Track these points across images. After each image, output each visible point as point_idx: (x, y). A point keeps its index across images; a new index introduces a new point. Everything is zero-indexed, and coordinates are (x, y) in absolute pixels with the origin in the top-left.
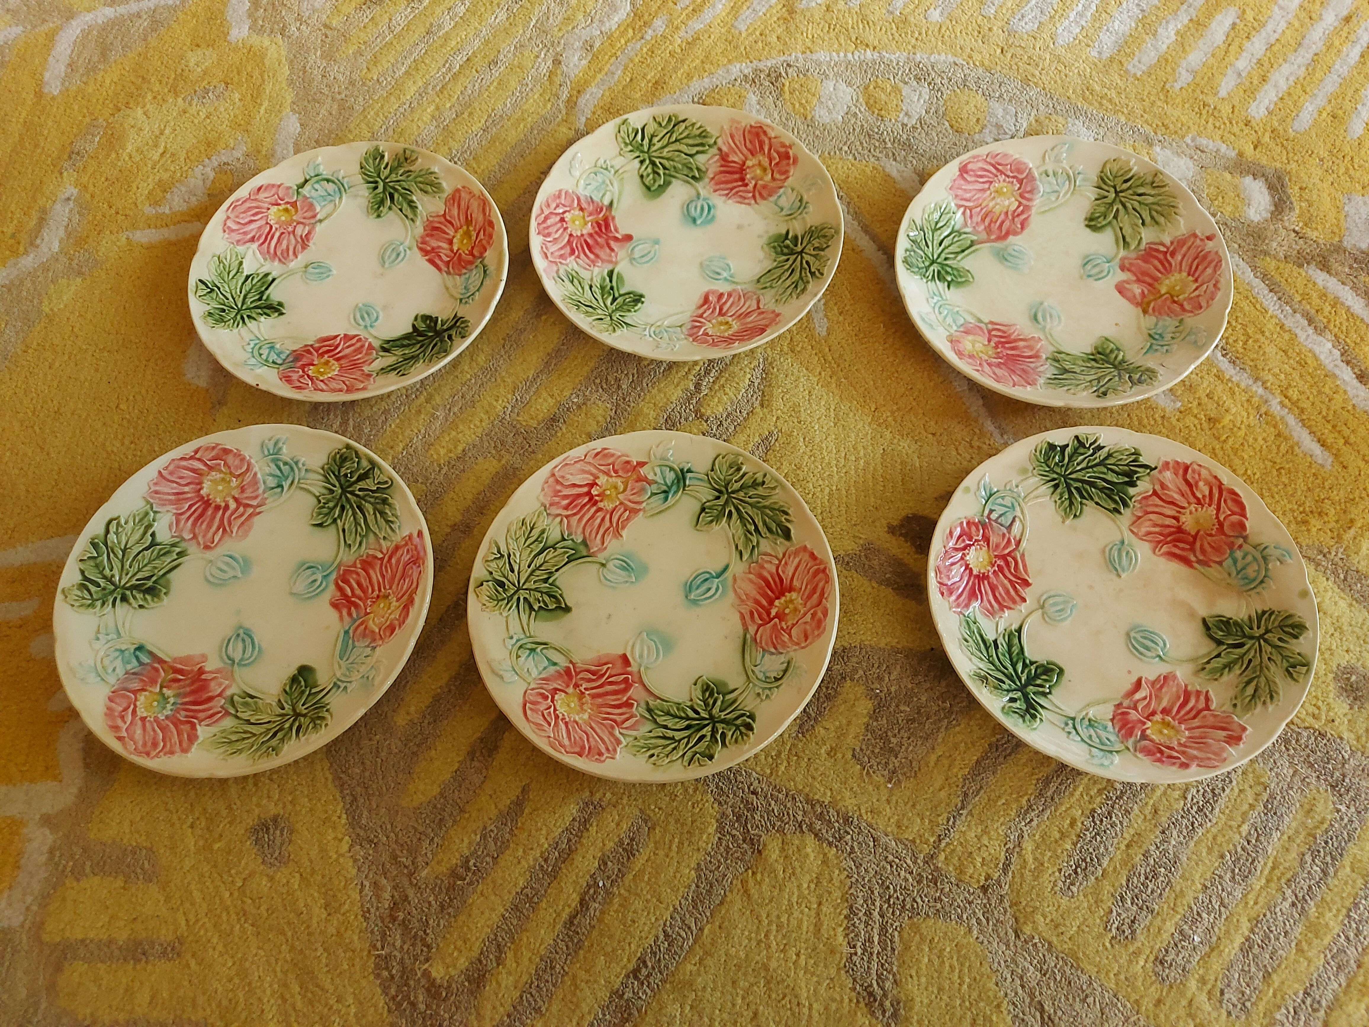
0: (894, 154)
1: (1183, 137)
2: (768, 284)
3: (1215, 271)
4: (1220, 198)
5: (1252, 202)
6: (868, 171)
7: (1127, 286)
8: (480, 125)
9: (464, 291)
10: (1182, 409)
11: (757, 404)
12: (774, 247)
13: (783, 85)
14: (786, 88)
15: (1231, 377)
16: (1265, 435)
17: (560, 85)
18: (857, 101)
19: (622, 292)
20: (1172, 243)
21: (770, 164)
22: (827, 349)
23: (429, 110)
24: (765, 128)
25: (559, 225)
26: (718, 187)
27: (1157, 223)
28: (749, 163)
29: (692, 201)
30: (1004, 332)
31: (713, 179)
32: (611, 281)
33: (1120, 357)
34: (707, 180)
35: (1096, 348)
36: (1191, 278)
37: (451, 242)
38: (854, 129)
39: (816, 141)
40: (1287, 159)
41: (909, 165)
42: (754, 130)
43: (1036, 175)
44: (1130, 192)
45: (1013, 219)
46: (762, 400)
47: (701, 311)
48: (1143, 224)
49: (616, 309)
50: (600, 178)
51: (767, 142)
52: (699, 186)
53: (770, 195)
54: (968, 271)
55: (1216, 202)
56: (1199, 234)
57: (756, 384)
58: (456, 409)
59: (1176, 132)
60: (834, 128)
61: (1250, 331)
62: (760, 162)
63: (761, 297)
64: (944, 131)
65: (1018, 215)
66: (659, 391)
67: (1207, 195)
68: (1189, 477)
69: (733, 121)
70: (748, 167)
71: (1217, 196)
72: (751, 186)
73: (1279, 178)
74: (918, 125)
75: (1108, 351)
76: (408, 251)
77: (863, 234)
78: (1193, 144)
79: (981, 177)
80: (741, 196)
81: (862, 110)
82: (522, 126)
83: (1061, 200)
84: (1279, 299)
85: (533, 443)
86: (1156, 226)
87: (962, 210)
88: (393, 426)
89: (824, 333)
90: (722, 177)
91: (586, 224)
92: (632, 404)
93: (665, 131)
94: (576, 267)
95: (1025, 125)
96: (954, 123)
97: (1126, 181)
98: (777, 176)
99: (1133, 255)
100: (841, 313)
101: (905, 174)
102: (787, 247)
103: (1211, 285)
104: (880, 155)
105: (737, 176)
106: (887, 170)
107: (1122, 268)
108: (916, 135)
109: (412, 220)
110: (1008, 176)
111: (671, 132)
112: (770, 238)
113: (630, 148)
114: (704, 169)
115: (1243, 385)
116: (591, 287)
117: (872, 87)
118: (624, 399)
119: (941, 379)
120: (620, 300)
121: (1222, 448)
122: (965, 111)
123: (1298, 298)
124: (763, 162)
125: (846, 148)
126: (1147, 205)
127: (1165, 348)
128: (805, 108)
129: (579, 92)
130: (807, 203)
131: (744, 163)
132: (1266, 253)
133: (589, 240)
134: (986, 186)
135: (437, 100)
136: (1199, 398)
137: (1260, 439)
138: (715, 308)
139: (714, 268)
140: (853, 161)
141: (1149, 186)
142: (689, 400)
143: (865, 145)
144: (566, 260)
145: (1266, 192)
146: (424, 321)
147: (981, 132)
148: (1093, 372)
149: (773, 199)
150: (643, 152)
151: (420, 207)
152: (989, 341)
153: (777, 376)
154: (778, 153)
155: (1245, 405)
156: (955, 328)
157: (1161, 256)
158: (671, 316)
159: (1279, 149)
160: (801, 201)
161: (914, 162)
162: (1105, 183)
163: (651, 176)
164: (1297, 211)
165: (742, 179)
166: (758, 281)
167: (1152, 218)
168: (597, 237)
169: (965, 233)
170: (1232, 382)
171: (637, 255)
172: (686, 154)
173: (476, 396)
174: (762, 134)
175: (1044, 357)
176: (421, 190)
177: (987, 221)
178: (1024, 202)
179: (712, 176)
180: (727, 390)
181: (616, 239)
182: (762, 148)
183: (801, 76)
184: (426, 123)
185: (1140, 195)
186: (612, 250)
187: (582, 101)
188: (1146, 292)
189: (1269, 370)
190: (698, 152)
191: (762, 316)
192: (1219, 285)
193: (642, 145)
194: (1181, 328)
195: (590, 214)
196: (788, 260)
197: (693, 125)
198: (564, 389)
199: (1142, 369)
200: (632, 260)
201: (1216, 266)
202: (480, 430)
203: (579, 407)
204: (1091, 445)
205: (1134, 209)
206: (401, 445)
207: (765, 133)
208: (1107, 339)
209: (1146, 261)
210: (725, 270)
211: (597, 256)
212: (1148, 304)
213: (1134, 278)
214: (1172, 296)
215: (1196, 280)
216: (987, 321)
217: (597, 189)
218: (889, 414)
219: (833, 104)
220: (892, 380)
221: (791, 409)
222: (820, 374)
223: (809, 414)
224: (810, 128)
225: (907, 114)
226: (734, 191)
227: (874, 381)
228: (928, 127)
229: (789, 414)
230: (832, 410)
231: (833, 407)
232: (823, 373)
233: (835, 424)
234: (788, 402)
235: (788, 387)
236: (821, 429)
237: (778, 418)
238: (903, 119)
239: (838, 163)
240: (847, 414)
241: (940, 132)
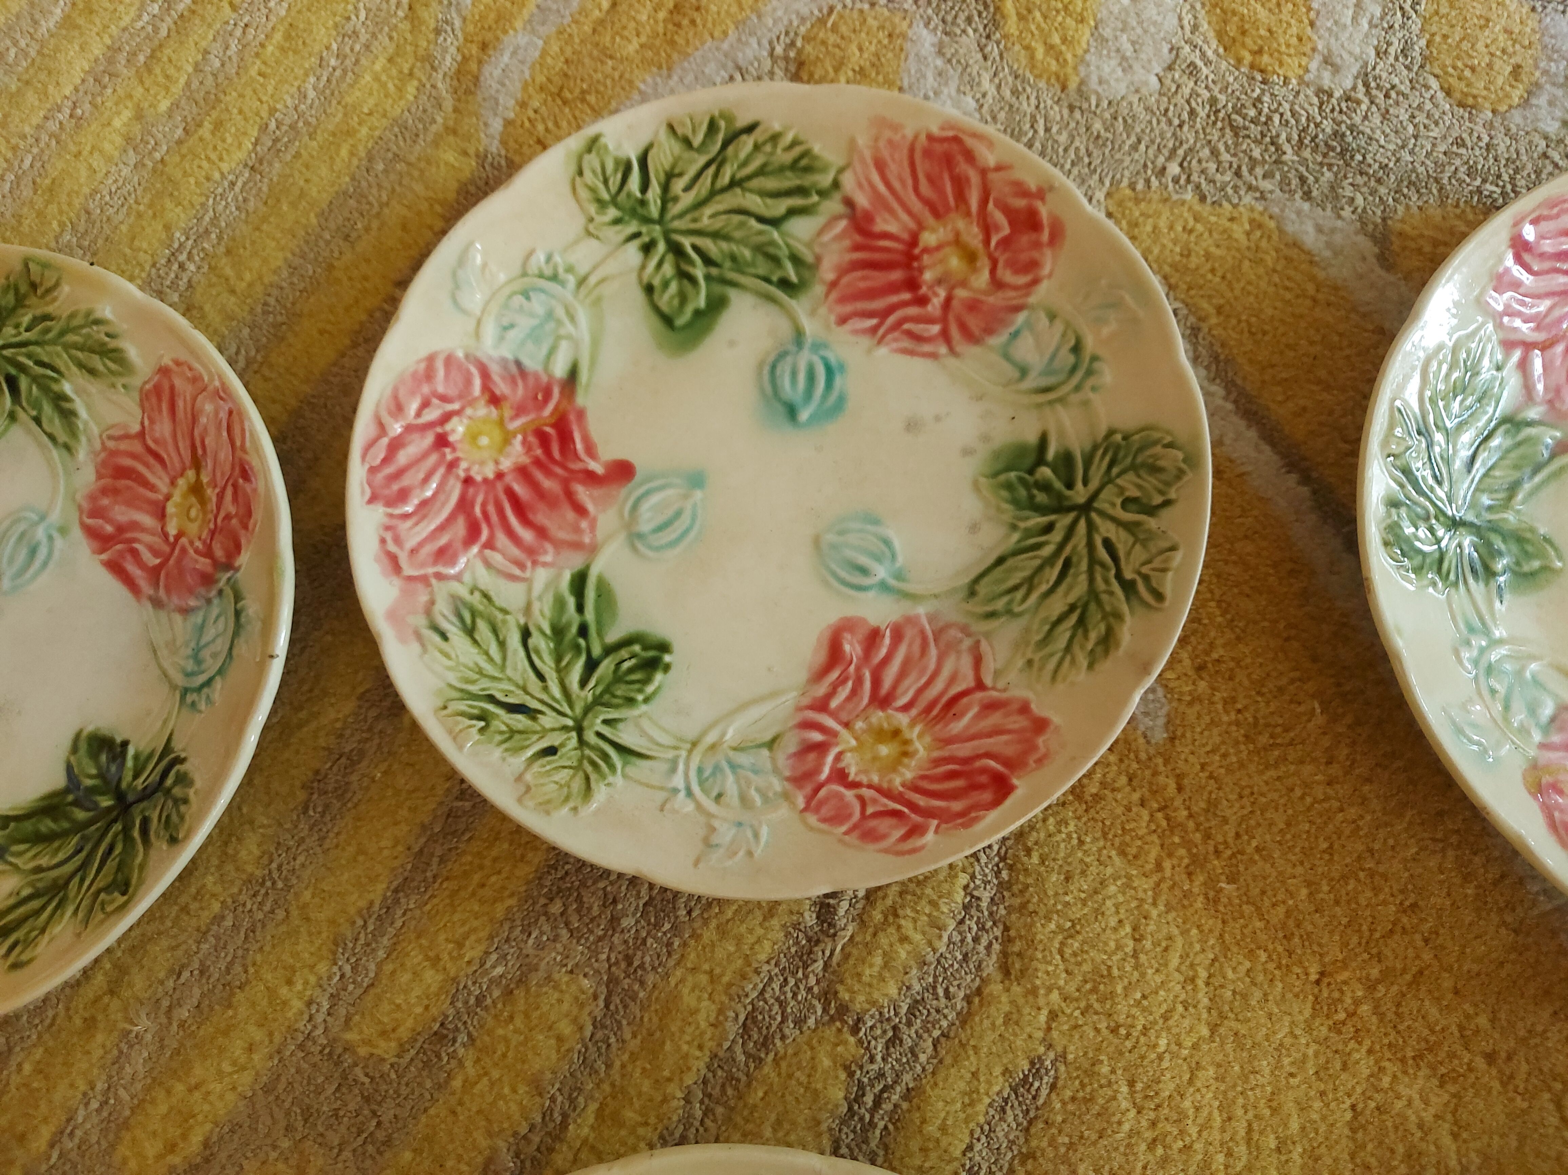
0: (1303, 180)
6: (1238, 232)
8: (241, 155)
9: (190, 666)
11: (991, 967)
12: (1009, 486)
14: (1009, 6)
17: (438, 32)
18: (1195, 28)
19: (613, 636)
21: (987, 241)
22: (1172, 785)
23: (117, 123)
24: (969, 142)
25: (433, 458)
26: (848, 308)
28: (929, 238)
29: (782, 355)
31: (833, 285)
32: (580, 608)
34: (819, 290)
37: (161, 515)
38: (1192, 113)
39: (1096, 153)
41: (1347, 212)
42: (939, 148)
46: (1004, 954)
47: (821, 690)
49: (598, 701)
50: (538, 305)
51: (974, 178)
52: (800, 306)
53: (989, 331)
54: (1547, 540)
57: (984, 904)
58: (184, 1014)
60: (1139, 109)
62: (957, 234)
63: (984, 646)
64: (1428, 106)
66: (723, 932)
69: (881, 123)
70: (926, 250)
72: (935, 305)
74: (1360, 94)
76: (59, 542)
77: (1242, 424)
80: (910, 334)
81: (1210, 53)
82: (344, 152)
85: (387, 1112)
87: (1516, 356)
88: (27, 1068)
89: (1160, 736)
90: (859, 280)
91: (507, 440)
92: (650, 979)
93: (702, 160)
94: (485, 579)
96: (1453, 81)
98: (1007, 276)
101: (1338, 239)
102: (1046, 487)
104: (1266, 185)
105: (896, 275)
106: (1290, 228)
108: (1357, 119)
109: (67, 447)
111: (718, 161)
112: (996, 455)
113: (612, 213)
114: (809, 258)
116: (526, 634)
118: (629, 960)
119: (1493, 873)
120: (606, 667)
122: (1480, 46)
124: (966, 238)
125: (1174, 169)
128: (1058, 56)
129: (484, 47)
130: (1094, 358)
131: (914, 241)
133: (519, 489)
135: (139, 92)
138: (859, 681)
139: (849, 553)
140: (1197, 207)
142: (805, 958)
143: (1225, 157)
144: (453, 562)
146: (94, 755)
147: (1525, 103)
149: (996, 341)
150: (647, 220)
151: (83, 413)
153: (1040, 880)
154: (1007, 211)
156: (1537, 735)
158: (744, 706)
160: (1077, 349)
161: (1360, 201)
163: (674, 287)
165: (912, 284)
166: (973, 593)
168: (539, 476)
169: (1530, 424)
171: (646, 522)
172: (761, 219)
173: (238, 968)
174: (960, 158)
176: (81, 365)
179: (830, 276)
180: (907, 925)
181: (590, 477)
182: (961, 196)
184: (109, 159)
186: (580, 510)
187: (492, 73)
190: (792, 212)
191: (995, 719)
193: (643, 203)
195: (520, 411)
196: (1049, 528)
197: (775, 138)
198: (466, 936)
200: (634, 538)
202: (247, 1078)
203: (509, 993)
206: (46, 1133)
207: (970, 156)
210: (878, 559)
211: (542, 532)
217: (534, 335)
218: (1360, 994)
219: (1133, 43)
220: (1358, 880)
221: (1088, 986)
222: (1159, 867)
223: (1138, 1003)
224: (1077, 114)
225: (1327, 61)
226: (891, 320)
227: (1309, 884)
228: (1387, 96)
229: (1083, 1004)
230: (1200, 983)
231: (1203, 974)
232: (1167, 864)
233: (1214, 1029)
234: (1079, 964)
235: (1076, 912)
236: (1174, 1048)
237: (1053, 1016)
238: (1319, 77)
239: (1157, 214)
240: (1245, 997)
241: (1420, 108)
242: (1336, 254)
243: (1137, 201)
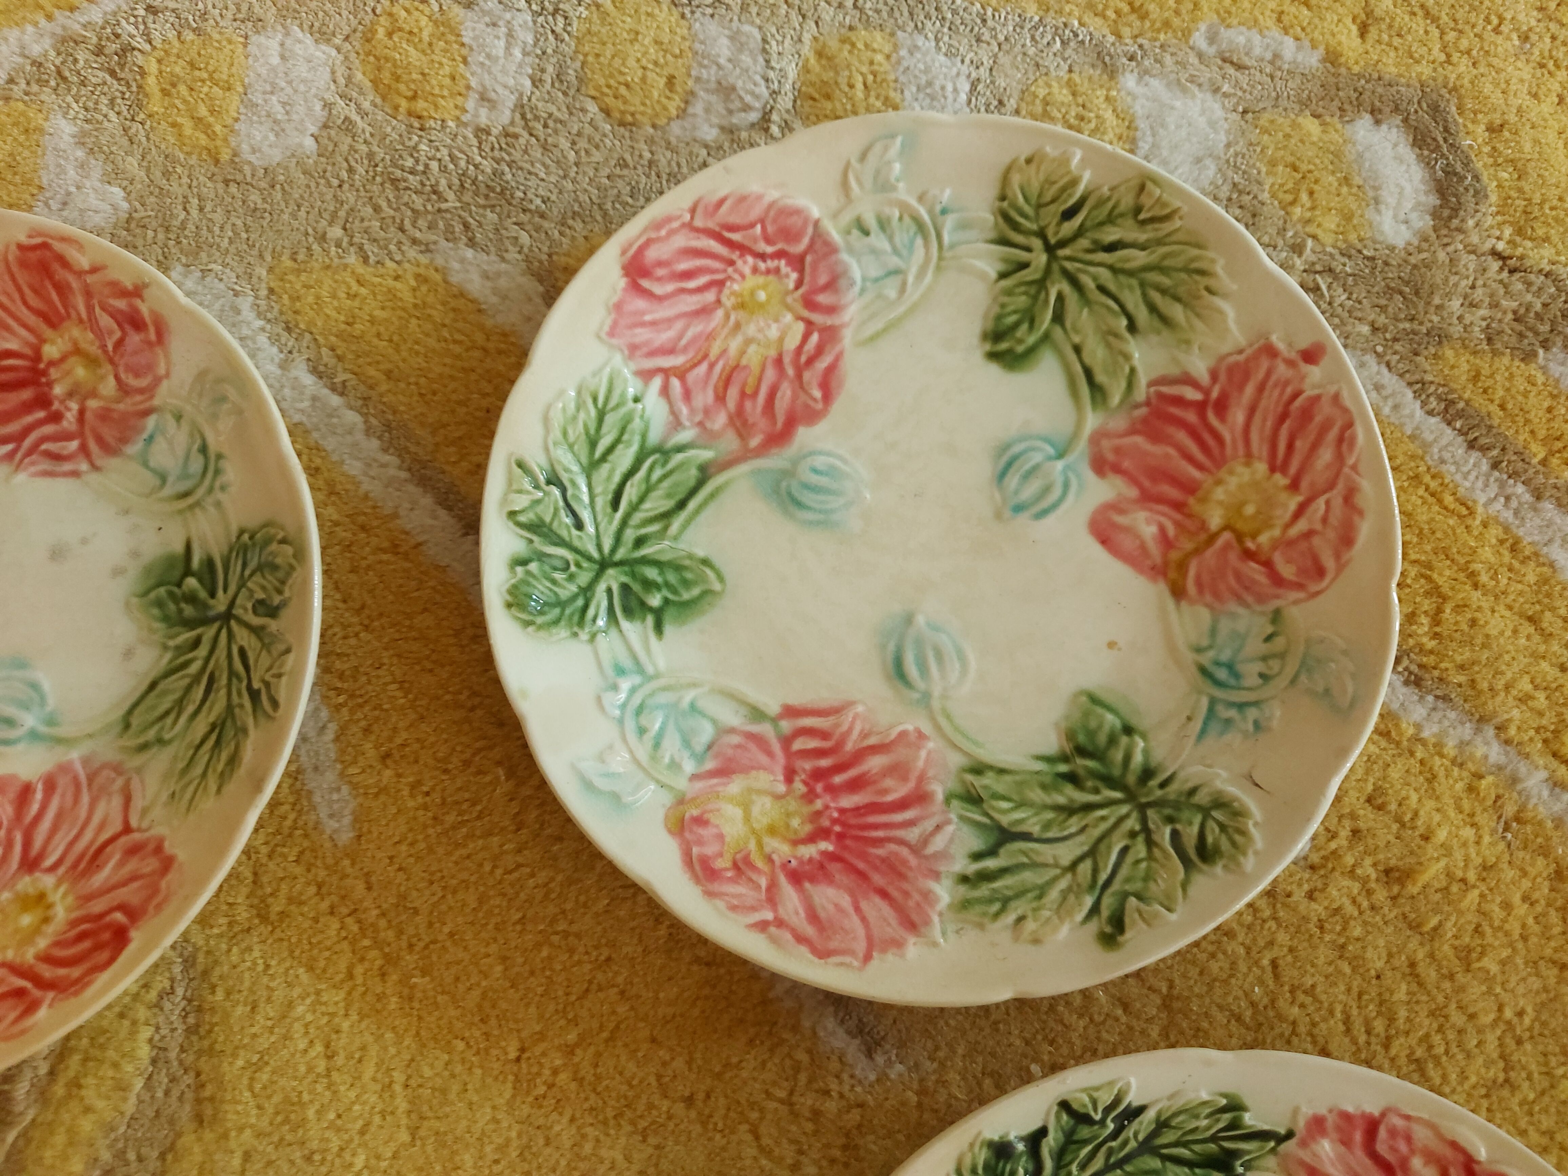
0: (466, 226)
1: (1187, 34)
2: (151, 734)
3: (1340, 458)
4: (1304, 197)
5: (1384, 193)
6: (404, 290)
7: (1120, 519)
10: (1315, 858)
11: (184, 1118)
12: (159, 604)
13: (143, 73)
14: (151, 81)
15: (1418, 727)
16: (1526, 884)
18: (349, 79)
20: (1214, 375)
21: (104, 347)
22: (361, 886)
24: (57, 246)
27: (1165, 320)
28: (50, 351)
30: (824, 735)
33: (1138, 758)
35: (1070, 735)
36: (1281, 480)
38: (351, 170)
39: (254, 226)
40: (1444, 48)
41: (513, 255)
42: (33, 256)
43: (836, 236)
44: (1084, 243)
45: (799, 376)
46: (197, 1101)
48: (1132, 327)
51: (75, 284)
53: (124, 440)
54: (705, 562)
55: (1297, 211)
56: (1281, 346)
57: (173, 1054)
59: (1167, 24)
60: (297, 174)
61: (1444, 575)
62: (75, 343)
63: (135, 784)
64: (588, 130)
65: (810, 361)
67: (1273, 196)
68: (1381, 1148)
70: (52, 363)
71: (1296, 191)
72: (70, 420)
73: (1435, 110)
74: (519, 128)
75: (1102, 739)
78: (1212, 51)
79: (688, 275)
80: (48, 455)
81: (366, 105)
83: (913, 294)
84: (1495, 465)
86: (1166, 333)
87: (657, 382)
89: (346, 837)
95: (792, 72)
96: (610, 101)
97: (1069, 214)
98: (130, 380)
99: (1119, 423)
100: (386, 756)
101: (503, 282)
102: (192, 598)
103: (1336, 496)
104: (430, 236)
105: (26, 394)
106: (454, 279)
107: (1100, 466)
108: (517, 155)
110: (762, 256)
112: (148, 570)
115: (1450, 749)
117: (381, 33)
121: (1431, 955)
122: (631, 62)
123: (1538, 452)
124: (84, 345)
125: (336, 232)
126: (1130, 273)
127: (1252, 713)
128: (208, 128)
130: (219, 457)
131: (37, 357)
132: (1440, 337)
134: (710, 296)
136: (1353, 816)
137: (1516, 899)
138: (12, 845)
140: (360, 269)
141: (1130, 222)
143: (388, 212)
145: (1409, 155)
147: (682, 113)
148: (1074, 824)
149: (134, 448)
152: (790, 775)
153: (227, 1015)
154: (114, 314)
155: (1466, 805)
156: (689, 767)
157: (1191, 417)
159: (1419, 25)
160: (203, 449)
161: (524, 238)
162: (1015, 226)
164: (1493, 198)
165: (43, 401)
166: (127, 726)
167: (1153, 308)
169: (680, 449)
170: (1423, 742)
174: (55, 266)
175: (940, 796)
177: (733, 394)
178: (818, 318)
180: (90, 1094)
182: (67, 303)
183: (189, 36)
185: (1111, 248)
188: (1171, 531)
189: (1507, 687)
192: (1359, 500)
194: (1279, 643)
196: (197, 643)
199: (1201, 798)
201: (1340, 440)
204: (1108, 1110)
205: (1102, 289)
207: (62, 261)
208: (1094, 700)
209: (1156, 437)
210: (25, 706)
212: (1182, 566)
213: (1133, 492)
214: (1239, 537)
215: (1294, 486)
216: (773, 707)
218: (558, 1062)
219: (284, 104)
220: (551, 945)
221: (279, 1119)
222: (350, 976)
223: (331, 1126)
224: (233, 188)
225: (483, 98)
226: (28, 442)
227: (504, 959)
228: (545, 126)
229: (276, 1139)
230: (398, 1088)
231: (399, 1077)
232: (359, 970)
233: (414, 1132)
234: (269, 1097)
235: (264, 1043)
236: (373, 1162)
237: (247, 1157)
238: (476, 116)
239: (319, 282)
240: (444, 1091)
241: (579, 134)
242: (504, 298)
243: (298, 272)
